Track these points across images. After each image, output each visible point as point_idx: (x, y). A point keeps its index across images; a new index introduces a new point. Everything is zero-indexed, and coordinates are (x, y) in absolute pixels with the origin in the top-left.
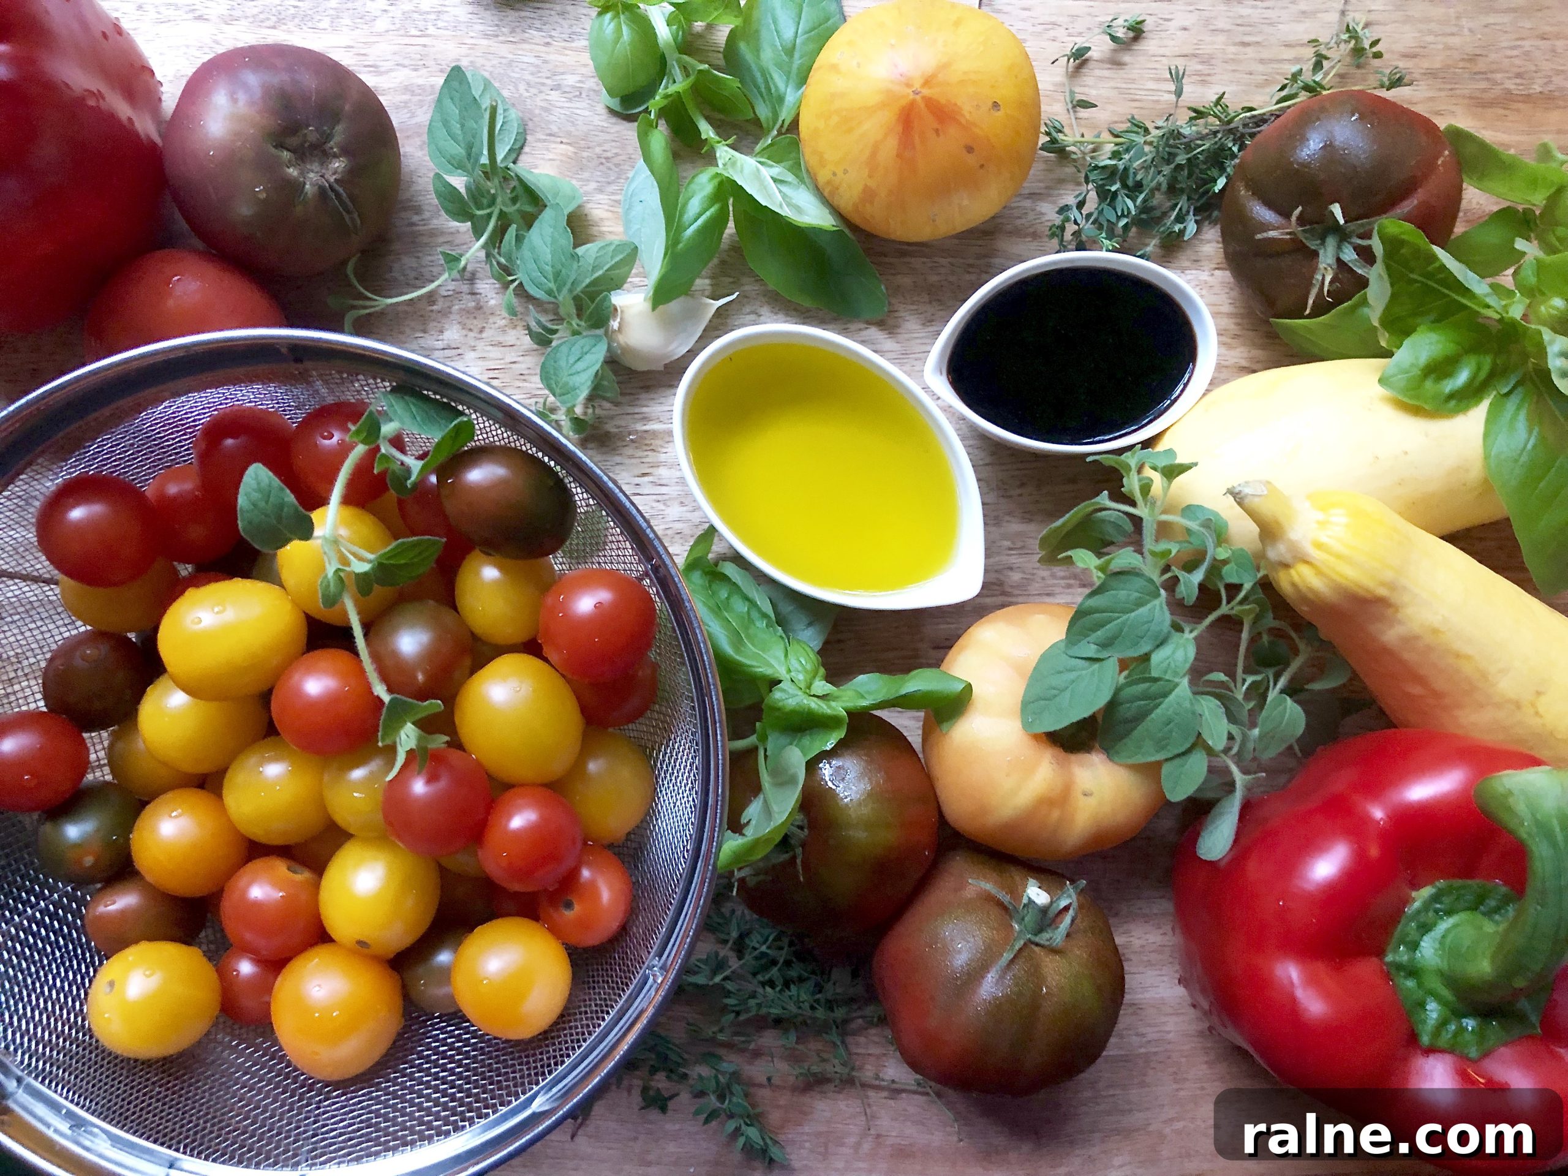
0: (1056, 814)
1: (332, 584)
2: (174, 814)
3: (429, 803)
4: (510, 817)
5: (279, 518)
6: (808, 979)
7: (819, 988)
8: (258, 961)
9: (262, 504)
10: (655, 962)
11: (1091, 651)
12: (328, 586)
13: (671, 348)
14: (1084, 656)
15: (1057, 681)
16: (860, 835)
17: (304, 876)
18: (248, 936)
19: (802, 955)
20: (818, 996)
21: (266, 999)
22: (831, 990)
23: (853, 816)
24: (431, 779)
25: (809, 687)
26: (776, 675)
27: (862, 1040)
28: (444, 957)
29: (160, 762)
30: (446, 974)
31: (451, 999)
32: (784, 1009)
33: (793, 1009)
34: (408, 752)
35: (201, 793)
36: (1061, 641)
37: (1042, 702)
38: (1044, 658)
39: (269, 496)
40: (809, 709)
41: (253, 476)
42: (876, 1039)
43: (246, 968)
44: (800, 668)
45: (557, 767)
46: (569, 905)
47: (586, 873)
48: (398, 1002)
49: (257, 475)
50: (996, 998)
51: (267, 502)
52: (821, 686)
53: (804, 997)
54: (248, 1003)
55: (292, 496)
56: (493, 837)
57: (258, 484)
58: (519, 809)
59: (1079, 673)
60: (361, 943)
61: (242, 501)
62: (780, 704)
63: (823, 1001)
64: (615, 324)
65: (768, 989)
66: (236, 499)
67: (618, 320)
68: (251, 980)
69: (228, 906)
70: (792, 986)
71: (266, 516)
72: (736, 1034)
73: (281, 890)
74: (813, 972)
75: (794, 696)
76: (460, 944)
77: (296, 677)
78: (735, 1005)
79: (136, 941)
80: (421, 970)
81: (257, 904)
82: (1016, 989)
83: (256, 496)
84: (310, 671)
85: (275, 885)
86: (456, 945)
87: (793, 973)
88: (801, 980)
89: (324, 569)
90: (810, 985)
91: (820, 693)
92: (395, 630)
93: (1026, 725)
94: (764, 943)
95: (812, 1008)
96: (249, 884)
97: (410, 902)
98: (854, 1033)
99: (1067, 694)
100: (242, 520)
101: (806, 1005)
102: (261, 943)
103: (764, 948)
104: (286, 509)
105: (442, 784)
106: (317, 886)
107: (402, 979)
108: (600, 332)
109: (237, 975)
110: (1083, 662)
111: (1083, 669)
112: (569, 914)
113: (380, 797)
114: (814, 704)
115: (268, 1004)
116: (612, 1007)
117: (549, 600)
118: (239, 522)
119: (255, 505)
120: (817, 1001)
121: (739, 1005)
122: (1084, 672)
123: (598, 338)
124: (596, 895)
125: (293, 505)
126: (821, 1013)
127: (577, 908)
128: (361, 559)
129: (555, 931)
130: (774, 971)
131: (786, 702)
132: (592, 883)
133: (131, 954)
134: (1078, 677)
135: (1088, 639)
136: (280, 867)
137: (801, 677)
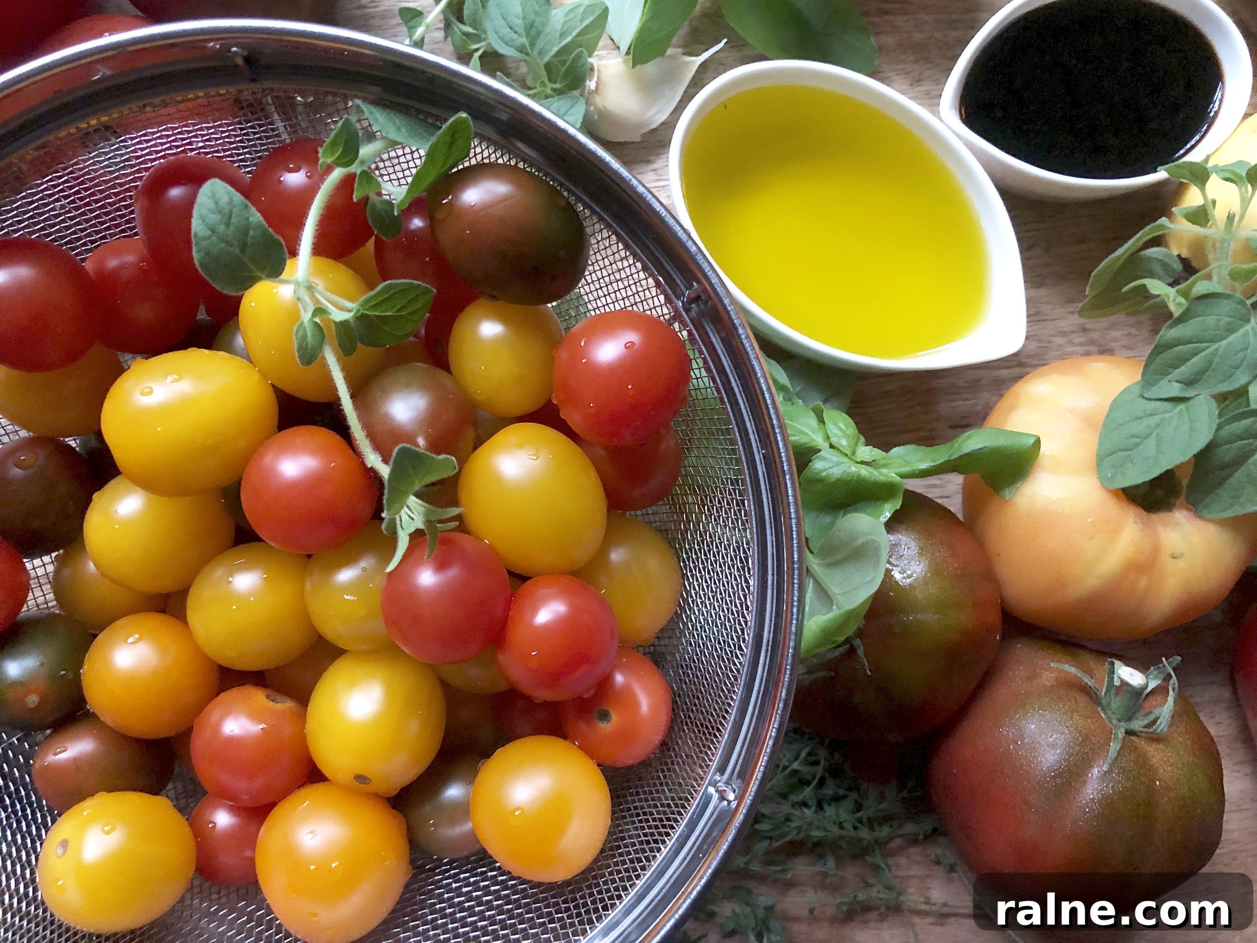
0: (1143, 583)
1: (309, 335)
2: (130, 640)
3: (441, 594)
4: (535, 611)
5: (244, 246)
6: (845, 797)
7: (859, 808)
8: (236, 809)
9: (222, 228)
10: (718, 778)
11: (1174, 390)
12: (305, 337)
13: (649, 115)
14: (1167, 396)
15: (1137, 428)
16: (929, 618)
17: (286, 705)
18: (225, 778)
19: (835, 772)
20: (860, 814)
21: (248, 854)
22: (872, 808)
23: (920, 596)
24: (441, 566)
25: (854, 453)
26: (813, 444)
27: (903, 860)
28: (454, 792)
29: (112, 580)
30: (463, 810)
31: (473, 836)
32: (826, 830)
33: (835, 829)
34: (411, 535)
35: (162, 616)
36: (1138, 383)
37: (1121, 454)
38: (1116, 405)
39: (230, 217)
40: (859, 476)
41: (210, 195)
42: (919, 858)
43: (223, 819)
44: (841, 434)
45: (581, 554)
46: (605, 716)
47: (619, 678)
48: (404, 847)
49: (213, 195)
50: (1106, 797)
51: (228, 225)
52: (866, 452)
53: (844, 816)
54: (227, 860)
55: (259, 214)
56: (517, 635)
57: (216, 203)
58: (545, 600)
59: (1161, 417)
60: (361, 778)
61: (197, 226)
62: (824, 474)
63: (865, 820)
64: (591, 84)
65: (806, 811)
66: (190, 223)
67: (595, 79)
68: (231, 834)
69: (199, 744)
70: (826, 807)
71: (229, 243)
72: (771, 863)
73: (261, 722)
74: (850, 789)
75: (839, 464)
76: (475, 773)
77: (268, 460)
78: (767, 831)
79: (91, 794)
80: (427, 808)
81: (233, 741)
82: (1128, 784)
83: (214, 218)
84: (286, 450)
85: (255, 717)
86: (470, 776)
87: (828, 791)
88: (836, 799)
89: (299, 316)
90: (848, 804)
91: (868, 459)
92: (386, 393)
93: (1104, 481)
94: (796, 759)
95: (855, 828)
96: (222, 718)
97: (414, 727)
98: (893, 854)
99: (1152, 441)
100: (199, 251)
101: (848, 826)
102: (241, 785)
103: (796, 766)
104: (251, 233)
105: (453, 572)
106: (302, 716)
107: (406, 819)
108: (576, 93)
109: (214, 827)
110: (1166, 404)
111: (1165, 412)
112: (604, 727)
113: (377, 599)
114: (865, 472)
115: (252, 860)
116: (668, 834)
117: (563, 354)
118: (195, 254)
119: (213, 230)
120: (860, 821)
121: (773, 830)
122: (1167, 415)
123: (576, 101)
124: (634, 703)
125: (261, 226)
126: (864, 833)
127: (615, 718)
128: (342, 309)
129: (588, 750)
130: (808, 791)
131: (830, 471)
132: (628, 688)
133: (87, 808)
134: (1162, 420)
135: (1170, 377)
136: (258, 697)
137: (844, 442)
